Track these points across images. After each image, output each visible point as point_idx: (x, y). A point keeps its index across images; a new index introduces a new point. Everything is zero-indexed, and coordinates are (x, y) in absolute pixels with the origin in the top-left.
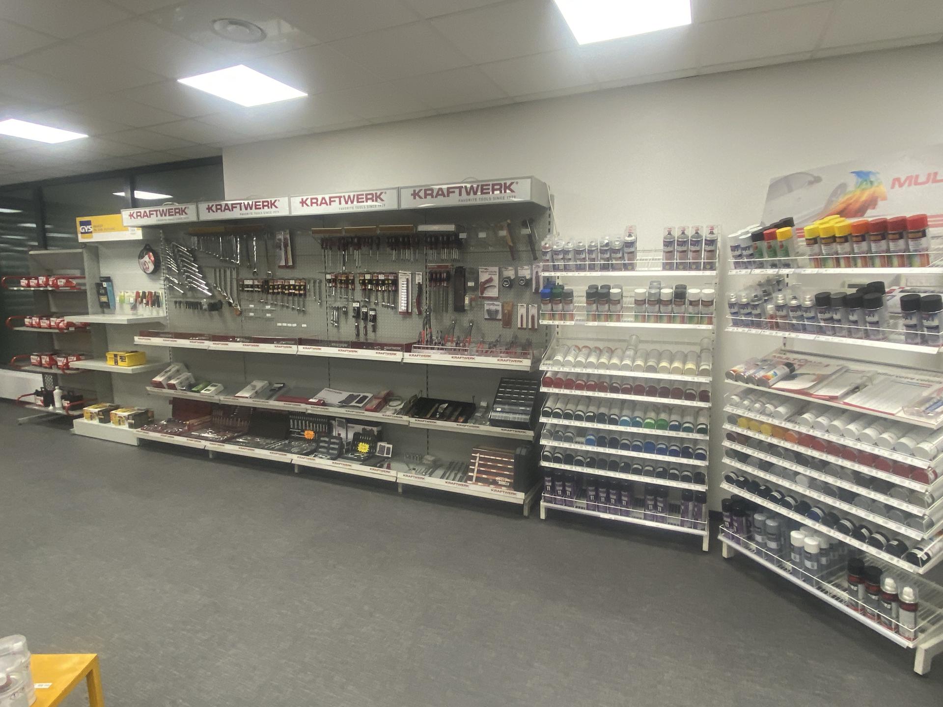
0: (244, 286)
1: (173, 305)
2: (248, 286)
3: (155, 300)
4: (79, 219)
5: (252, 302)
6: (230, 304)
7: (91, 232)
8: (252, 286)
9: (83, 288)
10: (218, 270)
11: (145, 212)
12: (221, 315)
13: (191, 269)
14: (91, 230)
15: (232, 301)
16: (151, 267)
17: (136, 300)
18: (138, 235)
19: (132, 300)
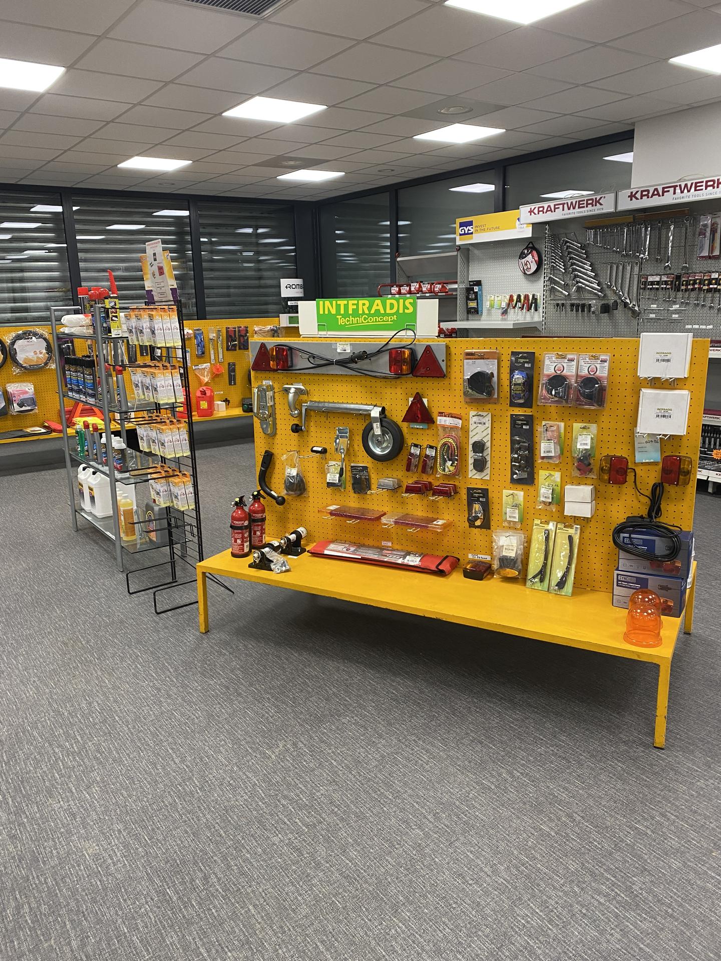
0: (645, 283)
1: (552, 309)
2: (652, 283)
3: (531, 304)
4: (459, 221)
5: (655, 301)
6: (626, 305)
7: (472, 233)
8: (658, 283)
9: (454, 293)
10: (615, 267)
11: (549, 206)
12: (611, 317)
13: (583, 268)
14: (472, 230)
15: (628, 301)
16: (534, 267)
17: (508, 305)
18: (528, 233)
19: (504, 305)
